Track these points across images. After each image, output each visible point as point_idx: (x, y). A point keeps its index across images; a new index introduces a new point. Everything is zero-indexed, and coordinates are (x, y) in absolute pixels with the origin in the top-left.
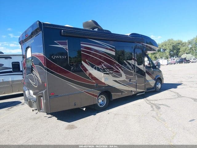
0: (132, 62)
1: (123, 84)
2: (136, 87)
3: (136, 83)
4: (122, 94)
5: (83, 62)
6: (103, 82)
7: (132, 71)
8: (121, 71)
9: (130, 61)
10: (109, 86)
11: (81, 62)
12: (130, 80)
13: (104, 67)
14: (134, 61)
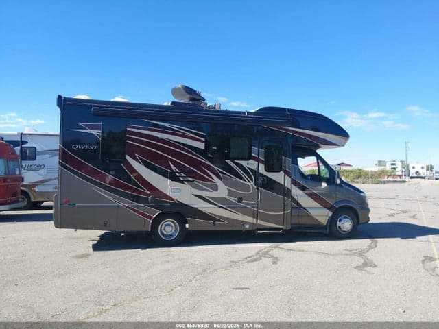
0: (252, 164)
1: (219, 204)
2: (256, 215)
3: (257, 208)
4: (214, 224)
5: (128, 158)
6: (168, 194)
7: (248, 183)
8: (216, 180)
9: (244, 163)
10: (181, 204)
11: (125, 157)
12: (240, 200)
13: (174, 168)
14: (257, 163)
